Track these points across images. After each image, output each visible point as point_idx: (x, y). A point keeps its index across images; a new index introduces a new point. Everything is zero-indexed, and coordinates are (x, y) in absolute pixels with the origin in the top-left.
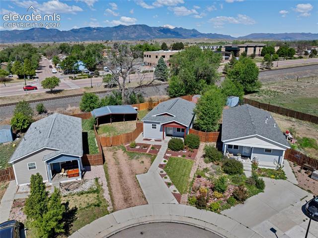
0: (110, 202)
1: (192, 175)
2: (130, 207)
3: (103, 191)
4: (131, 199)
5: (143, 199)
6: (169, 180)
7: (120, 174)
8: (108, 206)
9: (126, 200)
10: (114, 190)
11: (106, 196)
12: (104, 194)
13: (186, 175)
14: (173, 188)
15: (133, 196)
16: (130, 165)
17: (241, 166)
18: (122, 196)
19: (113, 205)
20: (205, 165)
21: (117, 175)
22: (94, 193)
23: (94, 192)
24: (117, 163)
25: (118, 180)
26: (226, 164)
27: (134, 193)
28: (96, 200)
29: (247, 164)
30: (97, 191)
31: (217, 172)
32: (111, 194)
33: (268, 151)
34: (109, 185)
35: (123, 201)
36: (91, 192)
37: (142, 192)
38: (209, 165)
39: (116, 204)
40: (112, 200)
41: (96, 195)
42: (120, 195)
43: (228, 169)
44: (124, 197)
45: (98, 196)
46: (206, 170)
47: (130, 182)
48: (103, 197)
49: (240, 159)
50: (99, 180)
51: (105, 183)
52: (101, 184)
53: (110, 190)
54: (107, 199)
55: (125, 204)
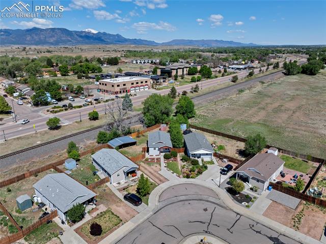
1: (180, 168)
4: (162, 180)
5: (167, 180)
6: (172, 171)
7: (150, 172)
8: (156, 184)
11: (152, 181)
13: (177, 168)
14: (175, 174)
16: (152, 169)
17: (198, 161)
24: (146, 169)
25: (152, 175)
26: (193, 162)
27: (161, 178)
29: (200, 160)
31: (190, 165)
33: (207, 154)
34: (150, 177)
37: (164, 177)
38: (185, 163)
39: (158, 183)
40: (155, 182)
42: (157, 180)
43: (193, 163)
44: (159, 180)
46: (184, 165)
47: (158, 175)
49: (197, 159)
51: (148, 177)
53: (152, 179)
55: (161, 182)
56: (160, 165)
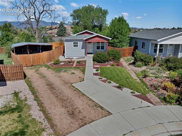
0: (46, 123)
2: (85, 124)
3: (29, 107)
4: (80, 112)
5: (99, 108)
6: (115, 84)
7: (51, 86)
8: (43, 130)
9: (72, 115)
10: (47, 104)
11: (36, 113)
12: (31, 112)
13: (130, 78)
15: (81, 108)
18: (63, 110)
19: (53, 126)
20: (140, 70)
21: (46, 87)
22: (13, 112)
23: (13, 110)
24: (43, 77)
25: (49, 91)
27: (79, 103)
28: (16, 125)
30: (18, 109)
32: (43, 110)
34: (36, 98)
35: (68, 117)
36: (6, 112)
37: (90, 100)
39: (59, 125)
40: (49, 119)
41: (16, 115)
42: (59, 109)
44: (68, 111)
45: (20, 116)
47: (68, 92)
48: (30, 116)
50: (20, 95)
51: (30, 97)
52: (23, 98)
53: (40, 104)
54: (37, 119)
55: (74, 121)
56: (83, 71)
